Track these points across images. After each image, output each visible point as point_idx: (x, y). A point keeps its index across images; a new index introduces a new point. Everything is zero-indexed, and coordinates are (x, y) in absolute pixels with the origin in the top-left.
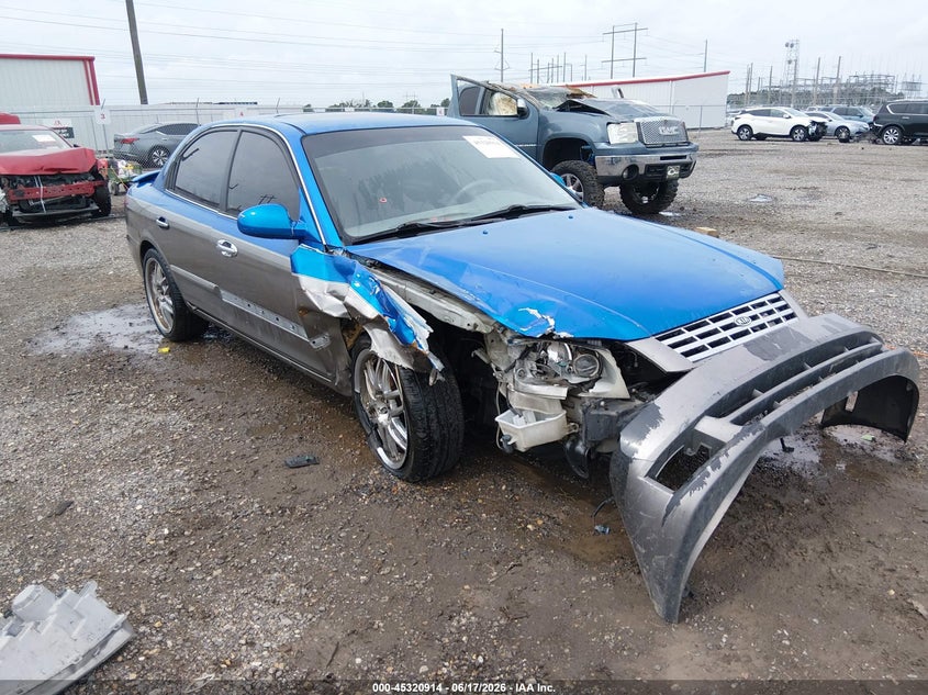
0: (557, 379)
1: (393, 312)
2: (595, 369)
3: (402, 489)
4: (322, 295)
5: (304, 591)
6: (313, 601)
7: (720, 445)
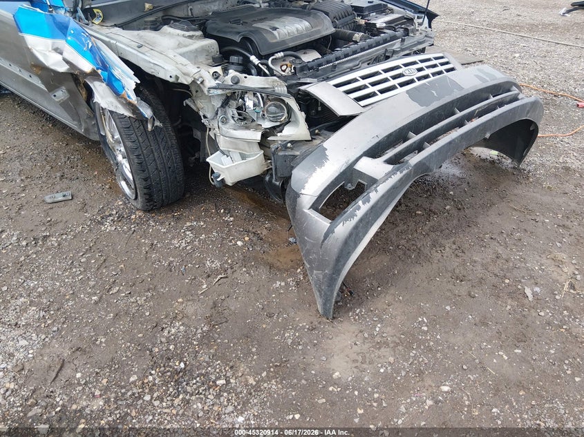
0: (254, 124)
1: (105, 66)
2: (283, 116)
3: (140, 217)
4: (47, 53)
5: (42, 313)
6: (49, 322)
7: (373, 181)
